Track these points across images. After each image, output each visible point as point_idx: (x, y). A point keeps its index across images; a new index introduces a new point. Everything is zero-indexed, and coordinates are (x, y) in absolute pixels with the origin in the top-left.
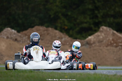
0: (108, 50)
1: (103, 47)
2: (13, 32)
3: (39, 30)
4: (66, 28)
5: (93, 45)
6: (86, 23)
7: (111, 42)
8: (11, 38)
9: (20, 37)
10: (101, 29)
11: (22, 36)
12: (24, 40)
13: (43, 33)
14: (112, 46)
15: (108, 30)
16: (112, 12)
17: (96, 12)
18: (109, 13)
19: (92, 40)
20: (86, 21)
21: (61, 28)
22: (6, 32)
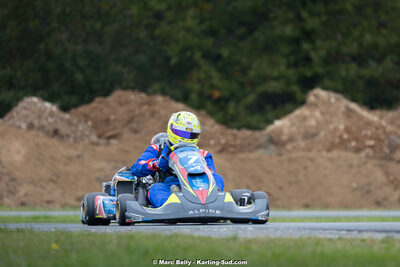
0: (331, 160)
1: (319, 151)
2: (48, 111)
3: (127, 102)
4: (217, 94)
5: (289, 147)
6: (276, 79)
7: (341, 137)
8: (42, 128)
9: (69, 123)
10: (311, 98)
11: (75, 121)
12: (79, 134)
13: (137, 112)
14: (346, 149)
15: (333, 100)
16: (353, 48)
17: (306, 46)
18: (345, 50)
19: (286, 131)
20: (275, 73)
21: (201, 94)
22: (25, 108)
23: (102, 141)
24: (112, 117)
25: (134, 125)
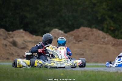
2: (60, 33)
3: (85, 31)
4: (112, 28)
11: (69, 36)
12: (70, 40)
13: (88, 33)
21: (107, 28)
22: (53, 32)
23: (77, 42)
24: (80, 35)
25: (87, 38)
